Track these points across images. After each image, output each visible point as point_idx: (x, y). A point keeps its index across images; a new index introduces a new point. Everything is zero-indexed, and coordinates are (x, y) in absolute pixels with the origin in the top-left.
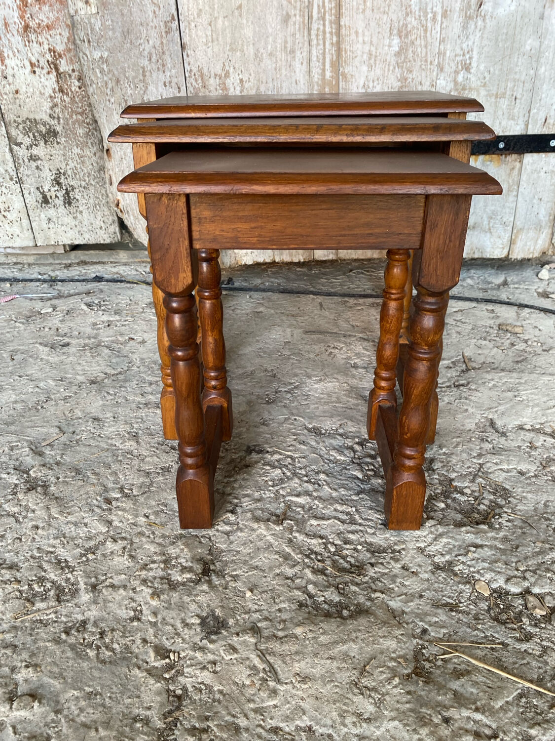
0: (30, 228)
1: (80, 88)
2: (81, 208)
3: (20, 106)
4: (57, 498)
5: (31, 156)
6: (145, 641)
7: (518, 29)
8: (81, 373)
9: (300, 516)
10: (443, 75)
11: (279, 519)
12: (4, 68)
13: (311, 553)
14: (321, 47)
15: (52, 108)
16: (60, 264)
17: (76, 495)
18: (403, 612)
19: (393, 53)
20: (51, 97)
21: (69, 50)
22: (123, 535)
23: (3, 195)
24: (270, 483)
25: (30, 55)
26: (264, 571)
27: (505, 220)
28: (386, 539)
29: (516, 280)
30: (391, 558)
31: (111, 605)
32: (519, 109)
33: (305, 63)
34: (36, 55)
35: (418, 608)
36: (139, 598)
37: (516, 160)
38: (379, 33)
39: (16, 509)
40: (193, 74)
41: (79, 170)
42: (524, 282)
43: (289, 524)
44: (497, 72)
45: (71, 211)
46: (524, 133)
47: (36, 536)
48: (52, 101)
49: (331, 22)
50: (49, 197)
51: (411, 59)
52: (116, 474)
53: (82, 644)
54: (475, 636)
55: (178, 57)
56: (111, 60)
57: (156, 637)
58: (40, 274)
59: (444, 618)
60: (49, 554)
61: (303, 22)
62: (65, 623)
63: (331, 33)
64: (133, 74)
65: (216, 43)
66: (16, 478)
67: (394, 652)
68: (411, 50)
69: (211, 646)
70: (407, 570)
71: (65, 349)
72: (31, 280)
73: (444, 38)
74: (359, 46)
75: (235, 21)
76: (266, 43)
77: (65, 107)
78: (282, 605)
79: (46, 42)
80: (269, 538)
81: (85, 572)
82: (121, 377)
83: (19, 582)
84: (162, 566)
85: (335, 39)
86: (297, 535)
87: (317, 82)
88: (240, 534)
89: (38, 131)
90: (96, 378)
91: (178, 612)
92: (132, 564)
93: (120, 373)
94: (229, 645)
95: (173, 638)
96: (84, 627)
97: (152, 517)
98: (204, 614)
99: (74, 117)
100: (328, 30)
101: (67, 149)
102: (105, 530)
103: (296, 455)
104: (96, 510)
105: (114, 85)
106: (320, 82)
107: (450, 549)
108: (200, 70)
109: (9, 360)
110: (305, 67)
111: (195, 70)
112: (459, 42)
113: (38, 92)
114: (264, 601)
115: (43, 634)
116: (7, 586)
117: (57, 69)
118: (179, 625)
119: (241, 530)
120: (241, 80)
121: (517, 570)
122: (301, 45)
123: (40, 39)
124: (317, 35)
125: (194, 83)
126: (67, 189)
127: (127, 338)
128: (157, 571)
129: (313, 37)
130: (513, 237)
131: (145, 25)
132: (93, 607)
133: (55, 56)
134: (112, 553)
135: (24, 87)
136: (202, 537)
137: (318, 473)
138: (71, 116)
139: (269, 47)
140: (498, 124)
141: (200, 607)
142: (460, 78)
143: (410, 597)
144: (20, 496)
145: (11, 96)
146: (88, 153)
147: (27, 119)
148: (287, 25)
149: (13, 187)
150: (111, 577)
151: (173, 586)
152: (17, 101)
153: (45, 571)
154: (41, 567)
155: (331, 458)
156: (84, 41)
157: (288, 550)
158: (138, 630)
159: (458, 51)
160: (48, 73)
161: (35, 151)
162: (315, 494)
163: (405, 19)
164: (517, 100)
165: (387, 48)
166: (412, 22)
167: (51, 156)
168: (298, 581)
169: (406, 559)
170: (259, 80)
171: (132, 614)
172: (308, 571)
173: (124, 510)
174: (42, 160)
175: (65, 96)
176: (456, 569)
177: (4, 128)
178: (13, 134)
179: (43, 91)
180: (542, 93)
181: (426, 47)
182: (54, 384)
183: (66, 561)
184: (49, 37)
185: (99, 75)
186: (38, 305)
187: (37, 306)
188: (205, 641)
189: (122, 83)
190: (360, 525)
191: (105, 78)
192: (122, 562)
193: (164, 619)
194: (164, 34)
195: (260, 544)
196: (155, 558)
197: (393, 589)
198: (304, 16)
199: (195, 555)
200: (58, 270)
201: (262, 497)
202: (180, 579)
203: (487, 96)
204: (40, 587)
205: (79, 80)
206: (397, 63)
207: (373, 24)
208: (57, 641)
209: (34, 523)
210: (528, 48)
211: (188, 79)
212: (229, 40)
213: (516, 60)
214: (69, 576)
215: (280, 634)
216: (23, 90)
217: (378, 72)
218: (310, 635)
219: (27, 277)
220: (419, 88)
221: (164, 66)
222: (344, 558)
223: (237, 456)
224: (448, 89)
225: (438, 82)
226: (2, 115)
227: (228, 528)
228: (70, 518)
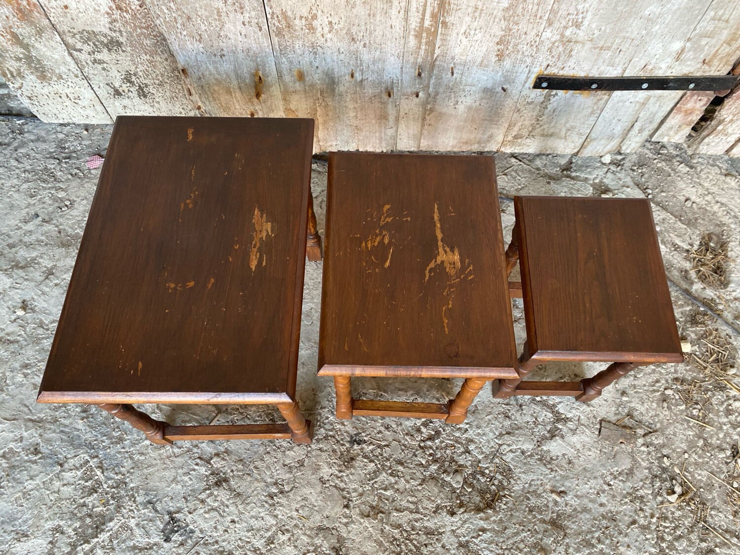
0: (105, 111)
1: (141, 7)
2: (157, 100)
3: (73, 19)
4: (238, 494)
5: (95, 60)
9: (387, 509)
10: (551, 28)
11: (375, 512)
13: (393, 541)
15: (111, 23)
17: (249, 491)
19: (501, 8)
20: (108, 14)
22: (287, 527)
23: (70, 88)
24: (368, 477)
27: (581, 131)
28: (435, 523)
30: (437, 539)
32: (621, 58)
33: (402, 12)
37: (605, 94)
39: (216, 504)
40: (275, 16)
41: (150, 72)
42: (587, 167)
43: (381, 516)
44: (608, 30)
45: (148, 101)
46: (620, 75)
47: (236, 529)
48: (110, 17)
50: (121, 92)
51: (520, 14)
52: (270, 468)
60: (248, 544)
64: (207, 14)
68: (521, 6)
70: (444, 548)
77: (127, 22)
86: (386, 526)
87: (415, 29)
88: (353, 526)
89: (98, 41)
97: (300, 511)
99: (138, 30)
101: (135, 56)
102: (274, 522)
103: (383, 444)
104: (266, 505)
105: (184, 21)
106: (417, 29)
107: (469, 532)
108: (284, 13)
110: (402, 15)
111: (278, 12)
112: (575, 3)
113: (91, 9)
119: (354, 523)
120: (330, 23)
125: (277, 24)
126: (140, 86)
130: (585, 144)
134: (283, 543)
136: (333, 529)
137: (397, 463)
138: (135, 30)
140: (596, 70)
142: (568, 33)
144: (215, 491)
145: (60, 10)
146: (159, 59)
147: (84, 30)
149: (80, 82)
152: (69, 15)
155: (406, 443)
157: (381, 539)
159: (572, 11)
161: (98, 56)
162: (396, 487)
164: (621, 53)
165: (495, 4)
167: (118, 61)
169: (444, 540)
170: (350, 24)
173: (283, 505)
174: (107, 63)
175: (125, 14)
176: (470, 547)
177: (58, 36)
178: (70, 41)
179: (97, 8)
180: (649, 46)
181: (538, 5)
185: (166, 11)
189: (194, 20)
190: (421, 513)
191: (174, 15)
195: (366, 534)
196: (309, 547)
199: (330, 545)
201: (364, 491)
203: (591, 48)
206: (504, 16)
209: (231, 517)
210: (647, 13)
211: (270, 20)
213: (631, 22)
216: (72, 6)
217: (482, 23)
220: (524, 36)
221: (241, 8)
222: (411, 541)
223: (345, 448)
224: (553, 40)
225: (544, 33)
226: (53, 25)
227: (345, 520)
228: (252, 513)
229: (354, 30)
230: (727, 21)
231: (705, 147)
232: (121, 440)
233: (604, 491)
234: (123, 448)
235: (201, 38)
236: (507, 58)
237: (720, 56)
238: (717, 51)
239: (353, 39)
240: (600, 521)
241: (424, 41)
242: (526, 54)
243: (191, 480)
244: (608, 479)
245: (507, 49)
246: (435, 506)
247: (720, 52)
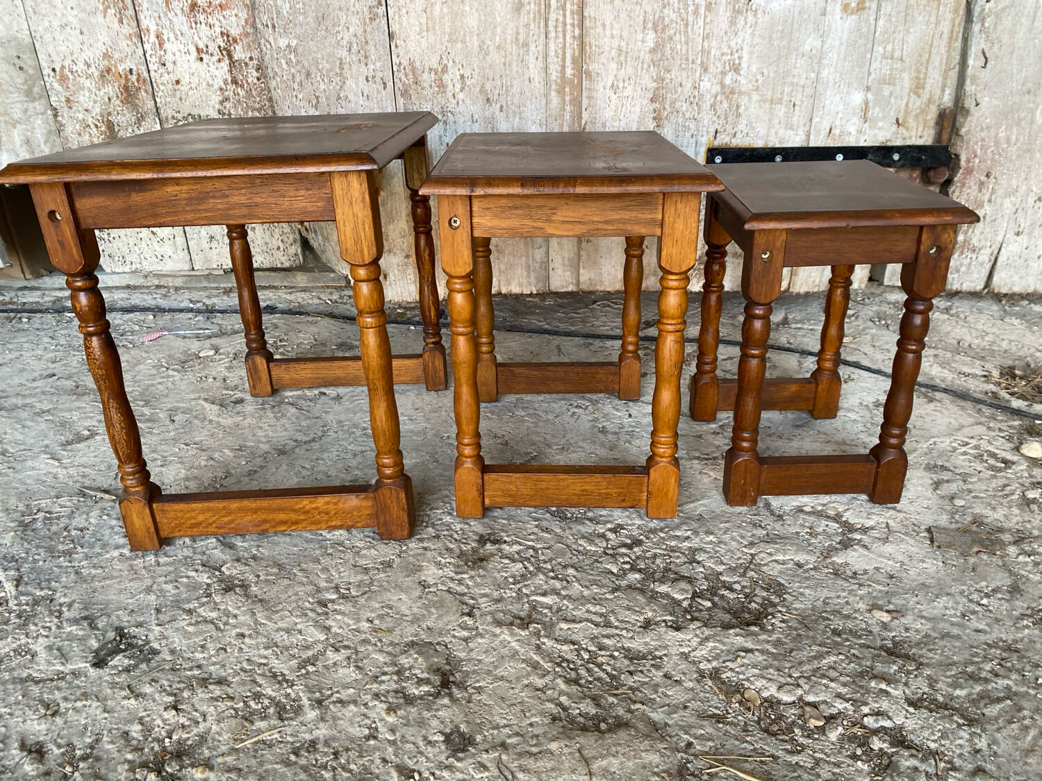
0: (185, 248)
1: (258, 79)
3: (181, 99)
4: (261, 601)
6: (384, 761)
7: (796, 26)
8: (264, 440)
9: (548, 619)
10: (707, 76)
11: (525, 623)
12: (162, 53)
13: (563, 661)
14: (561, 40)
15: (221, 103)
16: (217, 288)
17: (283, 597)
18: (666, 724)
19: (647, 49)
20: (221, 89)
21: (247, 35)
22: (346, 643)
24: (511, 580)
25: (196, 38)
26: (510, 682)
28: (646, 644)
29: (798, 318)
30: (652, 665)
31: (342, 722)
32: (798, 117)
33: (540, 58)
34: (205, 39)
35: (682, 721)
36: (372, 715)
38: (630, 26)
39: (214, 615)
40: (402, 67)
42: (809, 320)
43: (535, 628)
44: (771, 75)
46: (805, 145)
47: (242, 646)
48: (223, 94)
49: (572, 12)
51: (669, 57)
52: (328, 571)
53: (315, 766)
54: (743, 749)
55: (384, 47)
56: (300, 50)
57: (397, 756)
58: (191, 302)
59: (710, 730)
60: (262, 667)
61: (539, 12)
62: (292, 743)
63: (573, 25)
64: (328, 66)
65: (432, 32)
66: (206, 576)
67: (657, 767)
68: (669, 46)
69: (459, 765)
70: (670, 678)
71: (239, 407)
72: (181, 311)
73: (708, 34)
74: (607, 40)
75: (456, 8)
76: (494, 34)
77: (239, 101)
78: (534, 719)
79: (218, 24)
80: (514, 644)
81: (306, 686)
82: (316, 445)
83: (232, 699)
84: (395, 678)
85: (577, 32)
86: (545, 640)
87: (556, 81)
88: (480, 640)
90: (284, 446)
91: (418, 729)
92: (360, 677)
93: (314, 440)
94: (479, 762)
95: (415, 757)
96: (314, 747)
97: (377, 622)
98: (448, 731)
99: (250, 113)
100: (569, 21)
102: (322, 637)
103: (539, 546)
104: (311, 614)
105: (303, 77)
106: (559, 81)
107: (718, 654)
108: (411, 63)
109: (168, 422)
110: (540, 63)
111: (405, 63)
112: (725, 39)
113: (204, 84)
114: (514, 715)
115: (268, 756)
116: (219, 703)
117: (230, 56)
118: (421, 743)
119: (482, 636)
120: (462, 76)
121: (790, 676)
122: (535, 37)
123: (210, 20)
124: (556, 27)
125: (404, 79)
127: (317, 392)
128: (389, 683)
129: (551, 28)
131: (345, 9)
132: (321, 725)
133: (229, 41)
134: (335, 664)
135: (187, 76)
136: (438, 644)
137: (565, 567)
138: (246, 113)
139: (497, 39)
140: (774, 136)
141: (442, 723)
142: (728, 80)
143: (673, 709)
144: (218, 599)
145: (170, 86)
147: (190, 115)
148: (519, 14)
150: (338, 692)
151: (410, 700)
152: (178, 93)
153: (260, 686)
154: (254, 681)
155: (580, 548)
156: (267, 26)
157: (536, 658)
158: (376, 749)
159: (725, 50)
160: (219, 61)
162: (563, 593)
163: (662, 12)
164: (796, 107)
165: (640, 43)
166: (670, 14)
168: (549, 692)
169: (668, 667)
170: (484, 77)
171: (367, 732)
172: (559, 681)
173: (343, 613)
175: (239, 89)
176: (724, 676)
179: (211, 82)
180: (825, 100)
181: (687, 43)
182: (232, 455)
183: (283, 675)
184: (222, 18)
185: (285, 66)
186: (194, 346)
187: (192, 346)
188: (451, 760)
189: (313, 76)
190: (617, 628)
191: (293, 71)
192: (349, 674)
193: (403, 737)
194: (367, 20)
195: (505, 651)
196: (386, 669)
197: (654, 699)
198: (540, 5)
199: (432, 665)
200: (215, 296)
201: (502, 597)
202: (416, 692)
203: (760, 101)
204: (257, 704)
205: (257, 70)
206: (652, 60)
207: (623, 16)
208: (288, 764)
209: (238, 630)
210: (808, 48)
211: (396, 73)
212: (447, 30)
213: (793, 61)
214: (289, 691)
215: (535, 750)
216: (184, 81)
217: (630, 70)
218: (566, 750)
219: (175, 305)
220: (679, 89)
221: (366, 57)
222: (599, 666)
223: (469, 547)
224: (714, 92)
225: (701, 83)
226: (157, 109)
227: (465, 634)
228: (281, 624)
229: (488, 87)
230: (901, 59)
231: (956, 276)
232: (69, 553)
233: (974, 612)
234: (70, 562)
235: (318, 102)
236: (666, 122)
237: (914, 113)
238: (907, 105)
239: (488, 100)
240: (985, 650)
241: (567, 98)
242: (688, 115)
243: (177, 588)
244: (975, 597)
245: (664, 109)
246: (642, 619)
247: (910, 106)
